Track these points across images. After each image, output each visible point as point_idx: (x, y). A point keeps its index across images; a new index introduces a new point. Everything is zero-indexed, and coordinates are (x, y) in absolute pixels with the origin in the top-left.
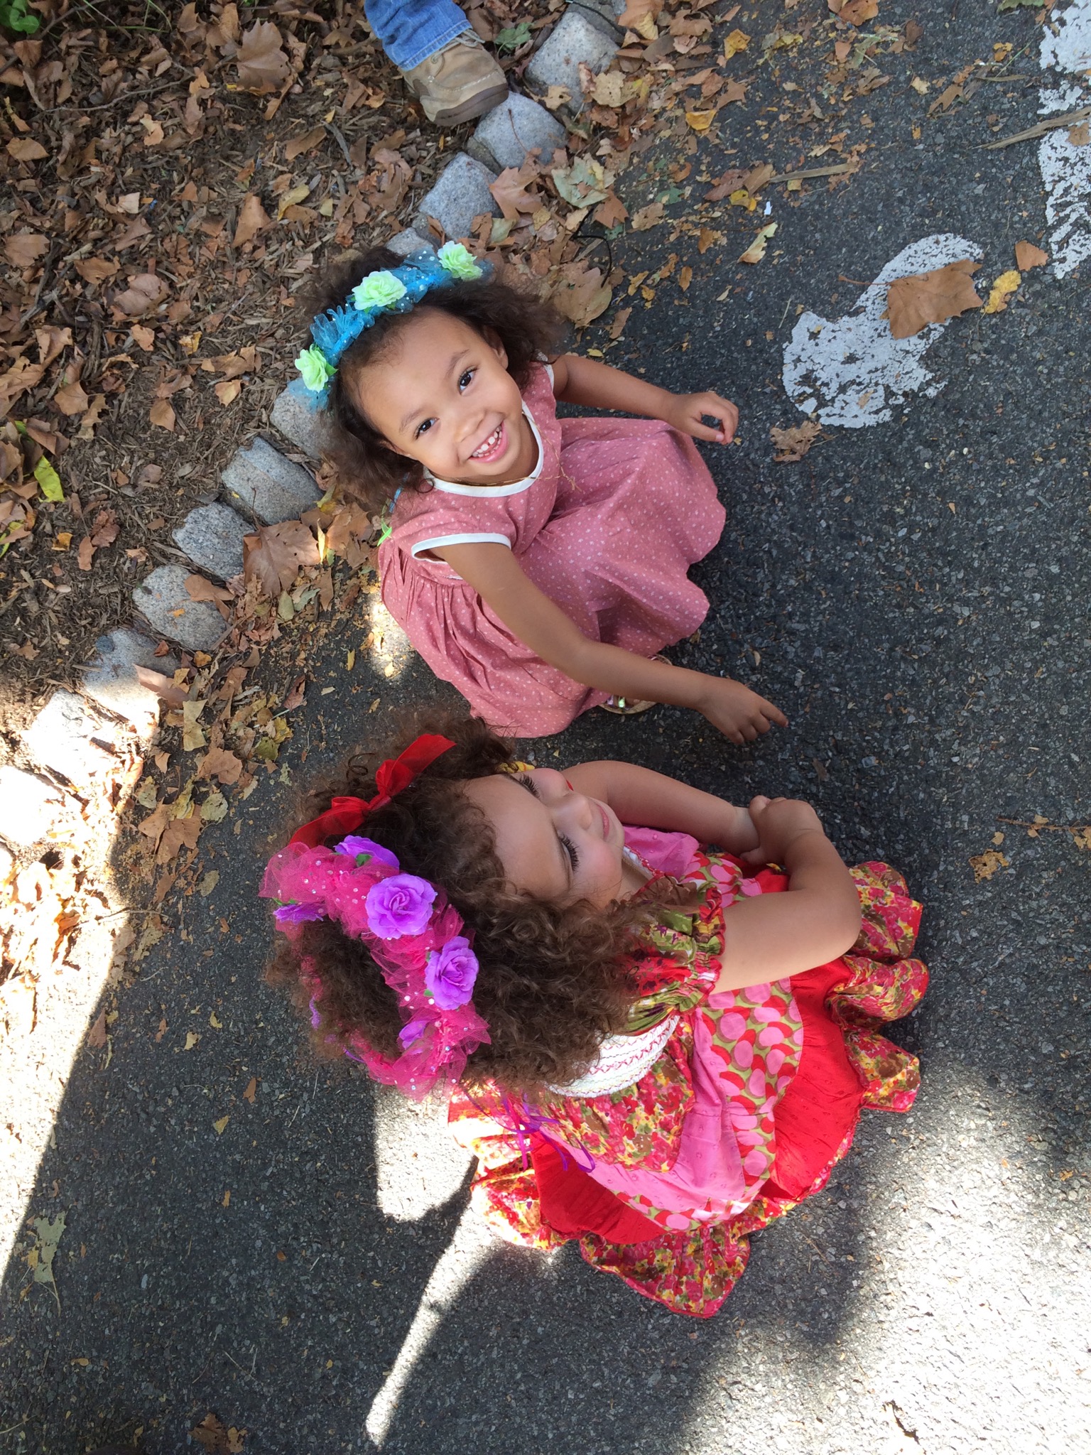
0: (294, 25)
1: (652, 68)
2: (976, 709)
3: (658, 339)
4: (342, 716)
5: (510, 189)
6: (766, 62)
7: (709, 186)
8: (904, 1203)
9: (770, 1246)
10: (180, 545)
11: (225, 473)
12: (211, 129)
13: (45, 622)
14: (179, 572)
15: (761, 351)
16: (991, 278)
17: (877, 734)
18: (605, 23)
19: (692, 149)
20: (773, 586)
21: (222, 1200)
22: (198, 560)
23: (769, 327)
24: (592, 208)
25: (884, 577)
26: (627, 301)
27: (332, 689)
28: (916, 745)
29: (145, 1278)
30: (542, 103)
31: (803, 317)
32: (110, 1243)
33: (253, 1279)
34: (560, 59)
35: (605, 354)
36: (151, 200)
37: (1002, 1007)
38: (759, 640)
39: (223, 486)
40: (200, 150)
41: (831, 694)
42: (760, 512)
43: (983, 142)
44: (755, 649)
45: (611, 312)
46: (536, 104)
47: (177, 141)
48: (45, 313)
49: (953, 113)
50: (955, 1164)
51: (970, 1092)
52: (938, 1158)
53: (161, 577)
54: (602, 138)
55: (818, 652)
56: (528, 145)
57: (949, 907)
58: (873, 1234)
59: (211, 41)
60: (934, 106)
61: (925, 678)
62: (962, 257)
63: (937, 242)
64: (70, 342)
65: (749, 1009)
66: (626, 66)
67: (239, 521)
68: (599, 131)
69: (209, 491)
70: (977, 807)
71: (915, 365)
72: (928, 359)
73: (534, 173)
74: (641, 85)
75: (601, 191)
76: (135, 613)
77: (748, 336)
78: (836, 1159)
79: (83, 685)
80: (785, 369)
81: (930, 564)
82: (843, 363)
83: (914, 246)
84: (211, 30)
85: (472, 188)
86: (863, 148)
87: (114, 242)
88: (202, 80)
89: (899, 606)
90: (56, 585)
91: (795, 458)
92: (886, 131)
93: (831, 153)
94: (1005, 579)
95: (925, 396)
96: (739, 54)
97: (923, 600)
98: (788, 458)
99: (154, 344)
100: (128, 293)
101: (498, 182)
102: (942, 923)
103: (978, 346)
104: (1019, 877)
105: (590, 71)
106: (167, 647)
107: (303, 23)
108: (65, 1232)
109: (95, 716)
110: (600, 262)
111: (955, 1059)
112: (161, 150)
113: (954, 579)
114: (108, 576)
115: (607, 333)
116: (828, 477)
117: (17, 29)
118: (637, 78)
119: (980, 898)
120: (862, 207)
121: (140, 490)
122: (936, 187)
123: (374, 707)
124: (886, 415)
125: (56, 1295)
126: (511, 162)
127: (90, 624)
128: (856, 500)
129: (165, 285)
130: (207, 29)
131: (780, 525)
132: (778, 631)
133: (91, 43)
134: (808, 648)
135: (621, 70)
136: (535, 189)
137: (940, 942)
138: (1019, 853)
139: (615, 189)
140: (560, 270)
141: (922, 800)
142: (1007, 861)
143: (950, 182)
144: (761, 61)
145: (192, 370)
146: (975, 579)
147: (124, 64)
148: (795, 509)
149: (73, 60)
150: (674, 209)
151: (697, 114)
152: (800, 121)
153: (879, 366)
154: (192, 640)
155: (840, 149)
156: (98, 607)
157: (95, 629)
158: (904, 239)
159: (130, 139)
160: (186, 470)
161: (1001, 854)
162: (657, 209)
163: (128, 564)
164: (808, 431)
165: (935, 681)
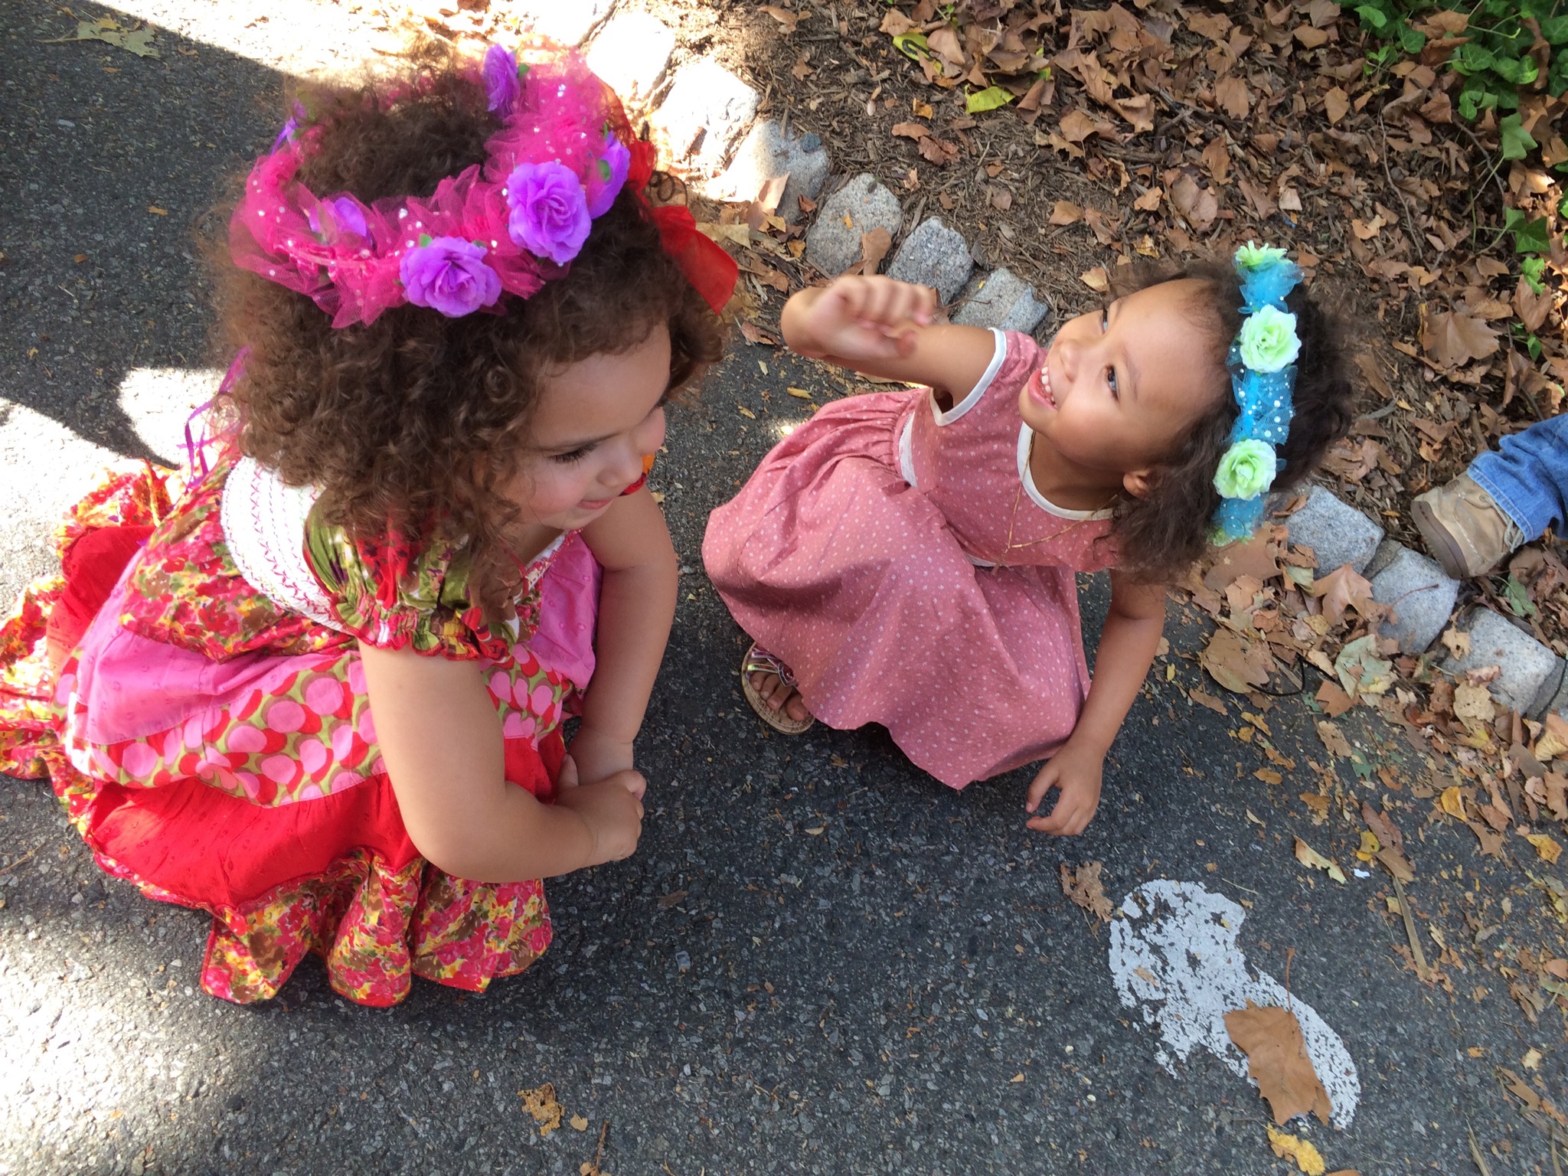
0: (1498, 373)
1: (1503, 754)
2: (755, 1101)
3: (1195, 742)
4: (734, 379)
5: (1346, 588)
6: (1529, 880)
7: (1379, 809)
8: (72, 978)
9: (29, 805)
10: (924, 224)
11: (1006, 271)
12: (1376, 287)
13: (834, 89)
14: (893, 222)
15: (1192, 857)
16: (1313, 1137)
17: (720, 971)
18: (1548, 699)
19: (1419, 792)
20: (906, 855)
21: (157, 206)
22: (908, 243)
23: (1221, 866)
24: (1335, 680)
25: (924, 989)
26: (1234, 711)
27: (765, 371)
28: (705, 1020)
29: (71, 124)
30: (1449, 625)
31: (1239, 907)
32: (117, 96)
33: (56, 227)
34: (1501, 644)
35: (1170, 683)
36: (1295, 221)
37: (342, 1121)
38: (837, 834)
39: (992, 270)
40: (1353, 274)
41: (771, 918)
42: (996, 844)
43: (1477, 1134)
44: (826, 830)
45: (1219, 692)
46: (1446, 617)
47: (1360, 252)
48: (1166, 108)
49: (1506, 1098)
50: (122, 1048)
51: (224, 1072)
52: (132, 1026)
53: (887, 202)
54: (1417, 695)
55: (824, 904)
56: (1399, 607)
57: (485, 1054)
58: (32, 935)
59: (1470, 291)
60: (1511, 1074)
61: (794, 1034)
62: (1333, 1102)
63: (1348, 1073)
64: (1138, 129)
65: (349, 716)
66: (1502, 723)
67: (953, 289)
68: (1424, 690)
69: (985, 255)
70: (622, 1097)
71: (1194, 1039)
72: (1201, 1052)
73: (1368, 616)
74: (1481, 739)
75: (1356, 690)
76: (846, 176)
77: (1209, 842)
78: (141, 884)
79: (765, 120)
80: (1173, 883)
81: (943, 1046)
82: (1188, 952)
83: (1339, 1044)
84: (1481, 292)
85: (1345, 545)
86: (1448, 987)
87: (1248, 181)
88: (1427, 279)
89: (887, 1007)
90: (875, 101)
91: (1067, 889)
92: (1472, 1016)
93: (1437, 951)
94: (929, 1143)
95: (1157, 1050)
96: (1535, 850)
97: (896, 1037)
98: (1066, 880)
99: (1142, 211)
100: (1195, 188)
101: (1353, 575)
102: (464, 1045)
103: (1225, 1119)
104: (525, 1149)
105: (1491, 679)
106: (809, 209)
107: (1501, 383)
108: (135, 56)
109: (732, 134)
110: (1275, 684)
111: (271, 1054)
112: (1348, 236)
113: (927, 1076)
114: (885, 151)
115: (1195, 687)
116: (1046, 926)
117: (1461, 99)
118: (1490, 736)
119: (497, 1095)
120: (1377, 984)
121: (983, 187)
122: (1414, 1073)
123: (746, 413)
124: (1128, 1001)
125: (61, 40)
126: (1379, 590)
127: (833, 131)
128: (1020, 960)
129: (1206, 226)
130: (1483, 286)
131: (983, 867)
132: (850, 858)
133: (1454, 171)
134: (829, 892)
135: (1495, 717)
136: (1351, 616)
137: (438, 1041)
138: (558, 1150)
139: (1361, 707)
140: (1261, 641)
141: (632, 1026)
142: (547, 1132)
143: (1423, 1091)
144: (1530, 874)
145: (1116, 246)
146: (927, 1104)
147: (1436, 203)
148: (1003, 885)
149: (1435, 152)
150: (1346, 767)
151: (1459, 798)
152: (1468, 915)
153: (1188, 995)
154: (818, 236)
155: (1442, 960)
156: (852, 139)
157: (827, 134)
158: (1347, 1033)
159: (1357, 205)
160: (1007, 232)
161: (557, 1125)
162: (1345, 751)
163: (901, 171)
164: (1102, 905)
165: (791, 1048)
